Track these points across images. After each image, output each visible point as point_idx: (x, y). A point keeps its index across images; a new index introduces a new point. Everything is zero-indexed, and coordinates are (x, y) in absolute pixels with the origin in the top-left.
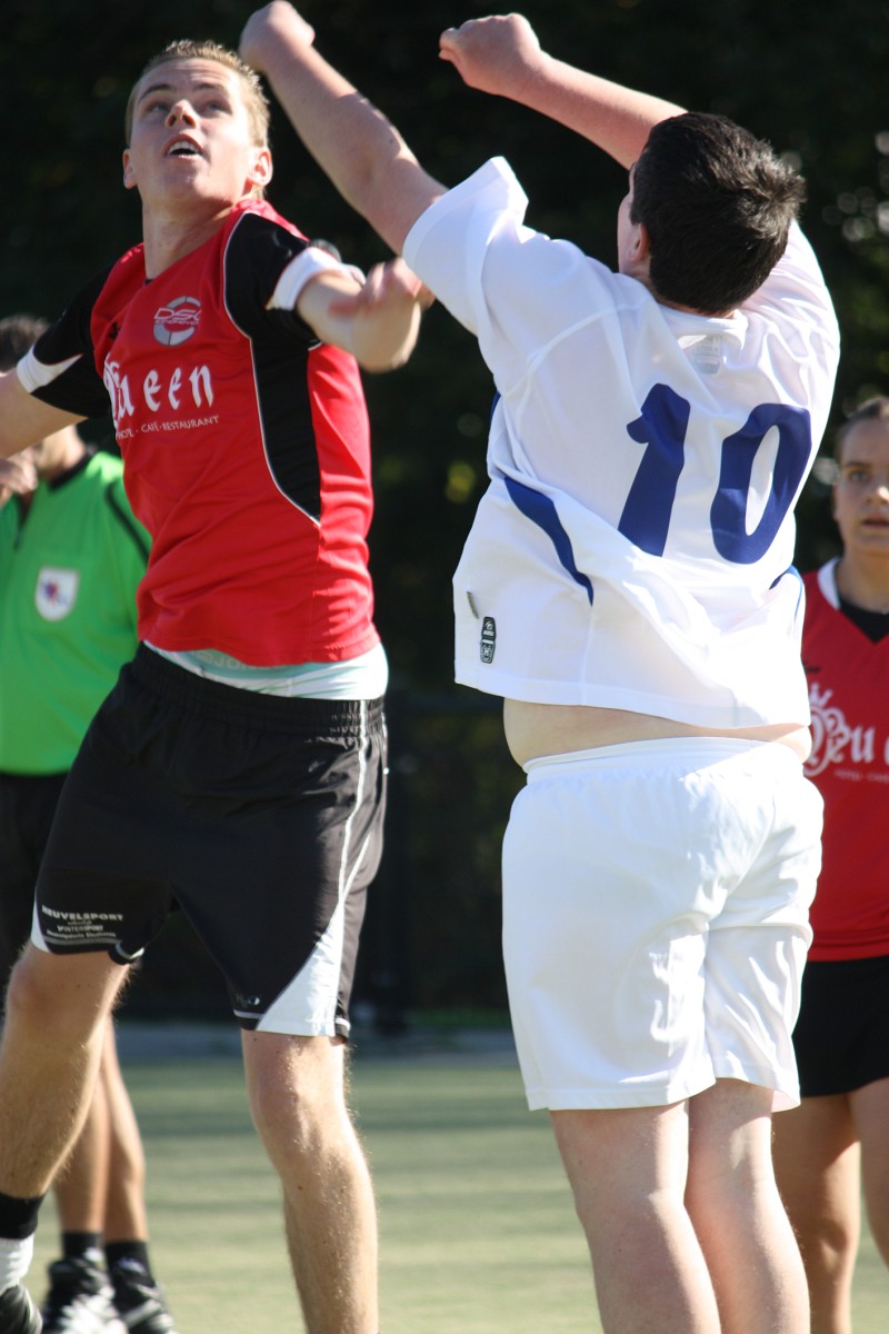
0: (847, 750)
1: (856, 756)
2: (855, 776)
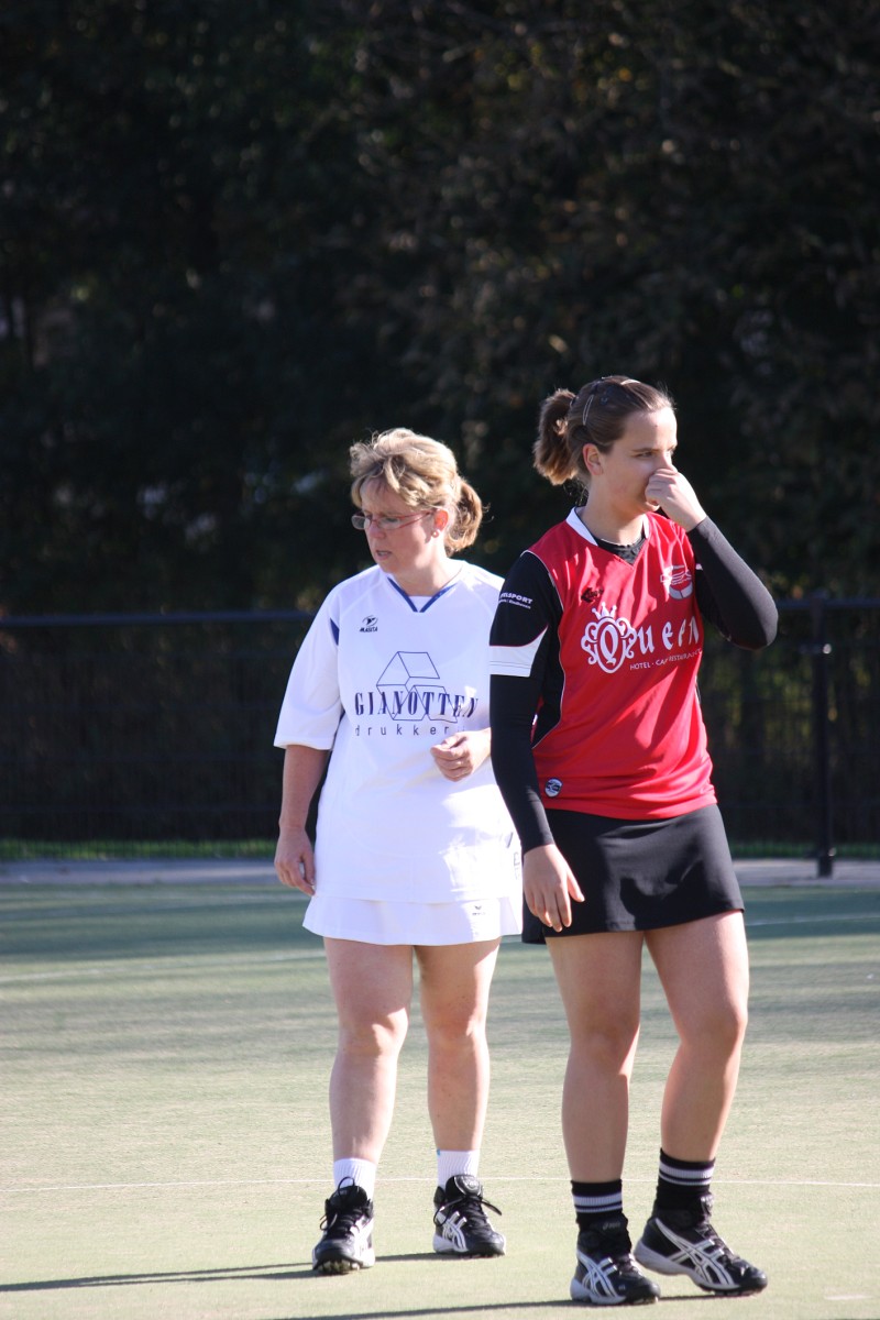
0: (636, 648)
1: (644, 650)
2: (646, 665)
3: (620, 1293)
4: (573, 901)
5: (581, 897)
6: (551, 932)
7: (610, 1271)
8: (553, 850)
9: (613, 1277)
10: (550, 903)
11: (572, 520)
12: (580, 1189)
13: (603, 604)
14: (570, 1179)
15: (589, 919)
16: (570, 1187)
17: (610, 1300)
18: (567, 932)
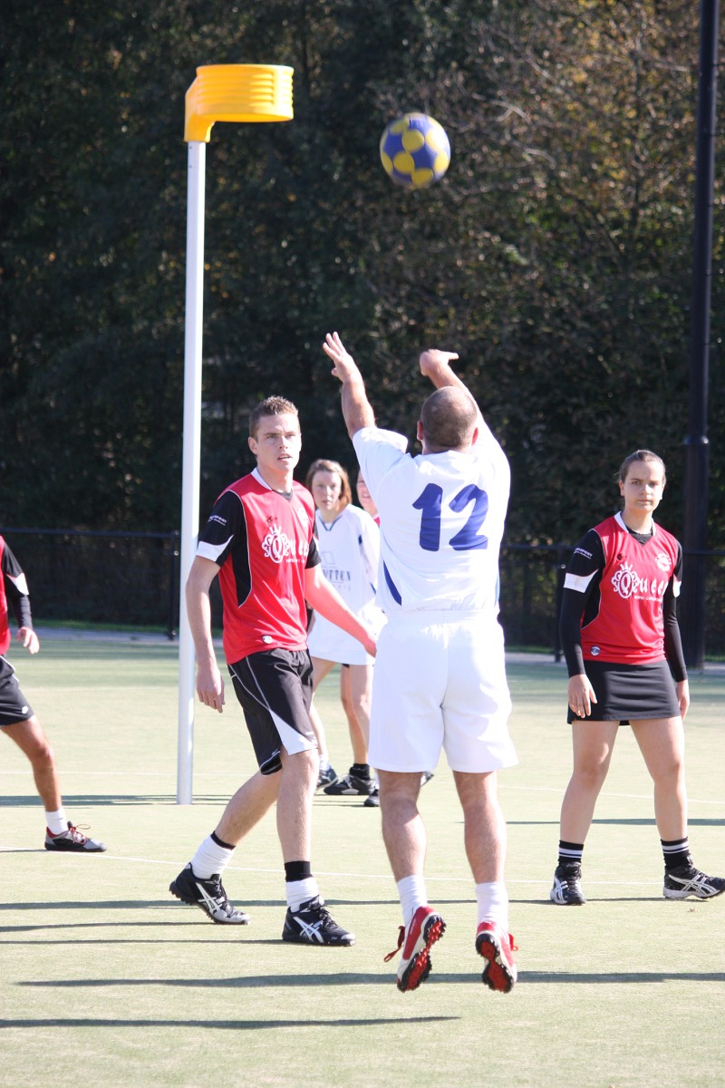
3: (565, 899)
4: (592, 703)
5: (596, 701)
6: (579, 718)
7: (564, 887)
8: (584, 678)
9: (564, 890)
10: (580, 702)
11: (617, 517)
12: (563, 845)
13: (626, 563)
14: (559, 839)
15: (599, 713)
16: (559, 843)
17: (560, 902)
18: (587, 718)
